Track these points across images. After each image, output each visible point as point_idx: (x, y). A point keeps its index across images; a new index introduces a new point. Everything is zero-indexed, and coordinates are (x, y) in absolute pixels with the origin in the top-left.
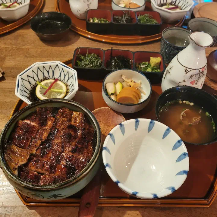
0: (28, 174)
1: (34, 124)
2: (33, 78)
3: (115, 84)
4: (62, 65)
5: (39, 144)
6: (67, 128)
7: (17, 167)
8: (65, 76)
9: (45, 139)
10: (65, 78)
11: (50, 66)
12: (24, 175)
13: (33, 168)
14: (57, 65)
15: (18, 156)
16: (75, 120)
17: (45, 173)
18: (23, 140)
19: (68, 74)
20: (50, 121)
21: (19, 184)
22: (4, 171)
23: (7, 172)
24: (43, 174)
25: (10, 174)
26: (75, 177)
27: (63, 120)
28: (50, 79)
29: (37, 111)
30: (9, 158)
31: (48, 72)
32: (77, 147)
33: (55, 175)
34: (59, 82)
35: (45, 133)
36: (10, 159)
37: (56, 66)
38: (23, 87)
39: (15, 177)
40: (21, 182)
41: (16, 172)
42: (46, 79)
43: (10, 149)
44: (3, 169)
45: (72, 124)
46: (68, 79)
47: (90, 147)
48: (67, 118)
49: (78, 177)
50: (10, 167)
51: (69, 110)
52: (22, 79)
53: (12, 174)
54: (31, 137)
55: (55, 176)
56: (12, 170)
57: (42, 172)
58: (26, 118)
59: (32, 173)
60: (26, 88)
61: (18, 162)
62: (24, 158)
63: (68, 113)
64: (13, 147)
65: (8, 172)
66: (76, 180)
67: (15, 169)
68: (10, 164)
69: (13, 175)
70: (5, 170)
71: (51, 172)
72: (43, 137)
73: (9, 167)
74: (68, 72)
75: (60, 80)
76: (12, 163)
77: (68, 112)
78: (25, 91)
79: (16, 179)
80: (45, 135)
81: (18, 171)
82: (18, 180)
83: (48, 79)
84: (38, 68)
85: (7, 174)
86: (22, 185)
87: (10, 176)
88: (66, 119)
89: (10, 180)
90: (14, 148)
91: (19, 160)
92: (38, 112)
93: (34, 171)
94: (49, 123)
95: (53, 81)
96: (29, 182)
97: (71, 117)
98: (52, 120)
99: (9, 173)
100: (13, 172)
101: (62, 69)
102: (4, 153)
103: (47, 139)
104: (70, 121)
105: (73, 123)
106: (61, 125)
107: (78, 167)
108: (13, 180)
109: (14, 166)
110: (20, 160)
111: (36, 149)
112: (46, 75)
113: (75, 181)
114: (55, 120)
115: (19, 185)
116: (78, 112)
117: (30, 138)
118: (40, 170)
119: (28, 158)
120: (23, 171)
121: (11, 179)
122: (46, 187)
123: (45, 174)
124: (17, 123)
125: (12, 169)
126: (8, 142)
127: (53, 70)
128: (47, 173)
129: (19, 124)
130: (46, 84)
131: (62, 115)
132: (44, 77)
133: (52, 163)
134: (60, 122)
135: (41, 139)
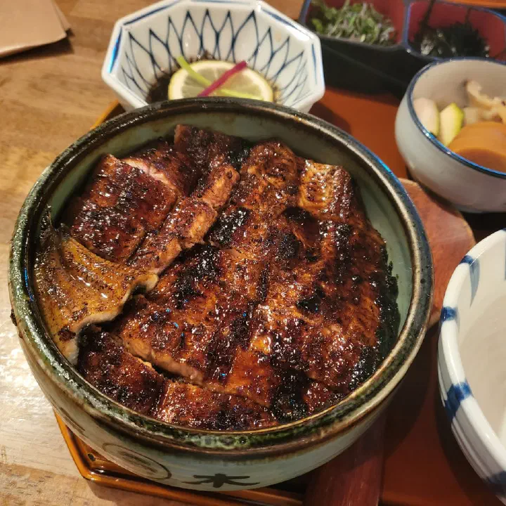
0: (118, 366)
1: (160, 177)
2: (166, 46)
3: (440, 108)
4: (270, 13)
5: (170, 257)
6: (283, 213)
7: (76, 327)
8: (273, 55)
9: (197, 241)
10: (270, 62)
11: (229, 15)
12: (99, 367)
13: (140, 347)
14: (253, 15)
15: (85, 287)
16: (312, 192)
17: (184, 373)
18: (111, 228)
19: (285, 47)
20: (222, 178)
21: (80, 402)
22: (21, 336)
23: (33, 340)
24: (174, 376)
25: (46, 352)
26: (326, 415)
27: (270, 184)
28: (220, 59)
29: (177, 136)
30: (51, 286)
31: (218, 36)
32: (320, 292)
33: (228, 390)
34: (247, 73)
35: (201, 219)
36: (55, 289)
37: (249, 18)
38: (131, 65)
39: (66, 369)
40: (87, 394)
41: (71, 349)
42: (206, 56)
43: (61, 252)
44: (20, 324)
45: (301, 204)
46: (284, 66)
47: (369, 300)
48: (284, 179)
49: (340, 418)
50: (50, 322)
51: (291, 153)
52: (131, 37)
53: (54, 353)
54: (144, 223)
55: (227, 395)
56: (57, 338)
57: (174, 366)
58: (136, 152)
59: (133, 364)
60: (140, 74)
61: (85, 310)
62: (111, 298)
63: (289, 164)
64: (73, 246)
65: (38, 340)
66: (330, 430)
67: (66, 334)
68: (52, 314)
69: (58, 359)
70: (27, 330)
71: (208, 375)
72: (192, 233)
73: (46, 324)
74: (288, 40)
75: (253, 69)
76: (60, 308)
77: (289, 160)
78: (133, 80)
79: (67, 376)
80: (199, 225)
81: (80, 345)
82: (75, 385)
83: (214, 58)
84: (188, 15)
85: (33, 350)
86: (92, 411)
87: (46, 360)
88: (280, 183)
89: (42, 374)
90: (74, 252)
91: (89, 302)
92: (180, 139)
93: (140, 357)
94: (219, 184)
95: (229, 66)
96: (118, 399)
97: (298, 182)
98: (229, 176)
99: (43, 347)
100: (61, 344)
101: (266, 30)
102: (32, 262)
103: (203, 242)
104: (295, 192)
105: (303, 202)
106: (259, 200)
107: (322, 373)
108: (54, 379)
109: (66, 322)
110: (93, 304)
111: (157, 271)
112: (209, 45)
113: (323, 434)
114: (239, 180)
115: (77, 406)
116: (328, 167)
117: (141, 229)
118: (166, 358)
119: (125, 298)
120: (99, 350)
121: (48, 372)
122: (193, 440)
123: (183, 377)
124: (99, 163)
125: (55, 331)
126: (56, 224)
127: (236, 30)
128: (195, 374)
129: (106, 167)
130: (206, 73)
131: (267, 164)
132: (202, 52)
133: (218, 337)
134: (260, 189)
135: (182, 239)
